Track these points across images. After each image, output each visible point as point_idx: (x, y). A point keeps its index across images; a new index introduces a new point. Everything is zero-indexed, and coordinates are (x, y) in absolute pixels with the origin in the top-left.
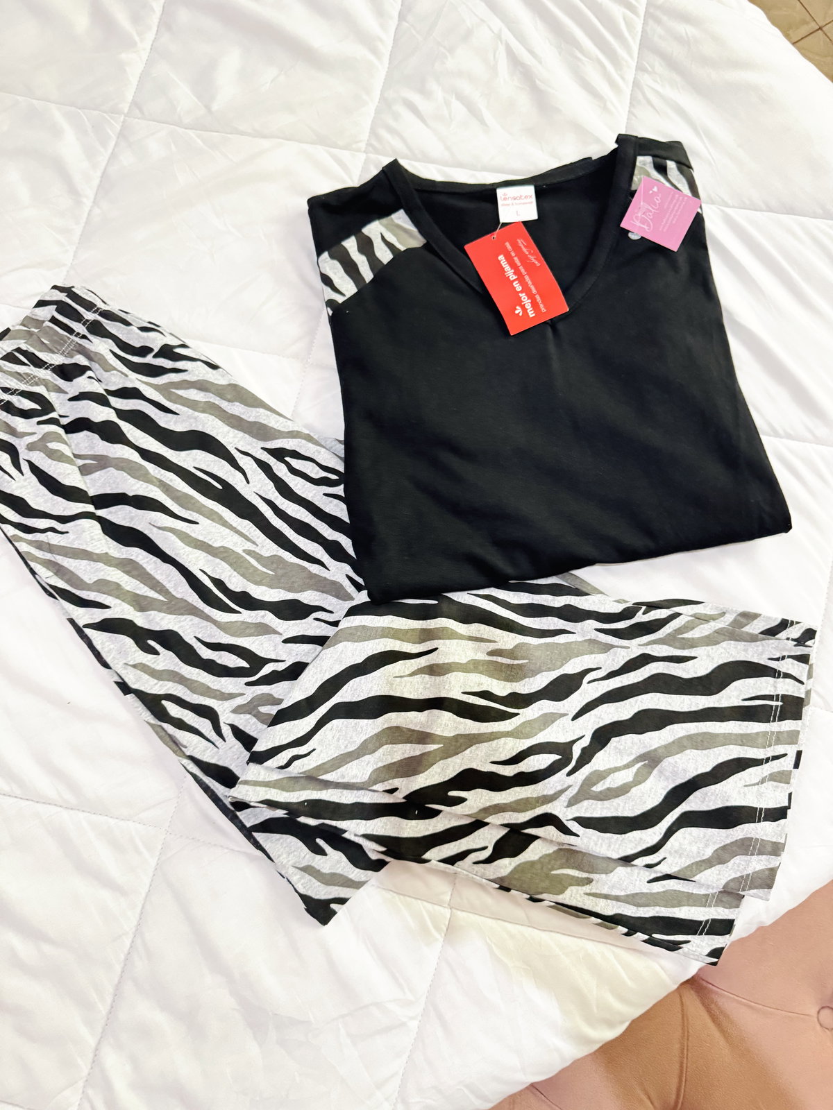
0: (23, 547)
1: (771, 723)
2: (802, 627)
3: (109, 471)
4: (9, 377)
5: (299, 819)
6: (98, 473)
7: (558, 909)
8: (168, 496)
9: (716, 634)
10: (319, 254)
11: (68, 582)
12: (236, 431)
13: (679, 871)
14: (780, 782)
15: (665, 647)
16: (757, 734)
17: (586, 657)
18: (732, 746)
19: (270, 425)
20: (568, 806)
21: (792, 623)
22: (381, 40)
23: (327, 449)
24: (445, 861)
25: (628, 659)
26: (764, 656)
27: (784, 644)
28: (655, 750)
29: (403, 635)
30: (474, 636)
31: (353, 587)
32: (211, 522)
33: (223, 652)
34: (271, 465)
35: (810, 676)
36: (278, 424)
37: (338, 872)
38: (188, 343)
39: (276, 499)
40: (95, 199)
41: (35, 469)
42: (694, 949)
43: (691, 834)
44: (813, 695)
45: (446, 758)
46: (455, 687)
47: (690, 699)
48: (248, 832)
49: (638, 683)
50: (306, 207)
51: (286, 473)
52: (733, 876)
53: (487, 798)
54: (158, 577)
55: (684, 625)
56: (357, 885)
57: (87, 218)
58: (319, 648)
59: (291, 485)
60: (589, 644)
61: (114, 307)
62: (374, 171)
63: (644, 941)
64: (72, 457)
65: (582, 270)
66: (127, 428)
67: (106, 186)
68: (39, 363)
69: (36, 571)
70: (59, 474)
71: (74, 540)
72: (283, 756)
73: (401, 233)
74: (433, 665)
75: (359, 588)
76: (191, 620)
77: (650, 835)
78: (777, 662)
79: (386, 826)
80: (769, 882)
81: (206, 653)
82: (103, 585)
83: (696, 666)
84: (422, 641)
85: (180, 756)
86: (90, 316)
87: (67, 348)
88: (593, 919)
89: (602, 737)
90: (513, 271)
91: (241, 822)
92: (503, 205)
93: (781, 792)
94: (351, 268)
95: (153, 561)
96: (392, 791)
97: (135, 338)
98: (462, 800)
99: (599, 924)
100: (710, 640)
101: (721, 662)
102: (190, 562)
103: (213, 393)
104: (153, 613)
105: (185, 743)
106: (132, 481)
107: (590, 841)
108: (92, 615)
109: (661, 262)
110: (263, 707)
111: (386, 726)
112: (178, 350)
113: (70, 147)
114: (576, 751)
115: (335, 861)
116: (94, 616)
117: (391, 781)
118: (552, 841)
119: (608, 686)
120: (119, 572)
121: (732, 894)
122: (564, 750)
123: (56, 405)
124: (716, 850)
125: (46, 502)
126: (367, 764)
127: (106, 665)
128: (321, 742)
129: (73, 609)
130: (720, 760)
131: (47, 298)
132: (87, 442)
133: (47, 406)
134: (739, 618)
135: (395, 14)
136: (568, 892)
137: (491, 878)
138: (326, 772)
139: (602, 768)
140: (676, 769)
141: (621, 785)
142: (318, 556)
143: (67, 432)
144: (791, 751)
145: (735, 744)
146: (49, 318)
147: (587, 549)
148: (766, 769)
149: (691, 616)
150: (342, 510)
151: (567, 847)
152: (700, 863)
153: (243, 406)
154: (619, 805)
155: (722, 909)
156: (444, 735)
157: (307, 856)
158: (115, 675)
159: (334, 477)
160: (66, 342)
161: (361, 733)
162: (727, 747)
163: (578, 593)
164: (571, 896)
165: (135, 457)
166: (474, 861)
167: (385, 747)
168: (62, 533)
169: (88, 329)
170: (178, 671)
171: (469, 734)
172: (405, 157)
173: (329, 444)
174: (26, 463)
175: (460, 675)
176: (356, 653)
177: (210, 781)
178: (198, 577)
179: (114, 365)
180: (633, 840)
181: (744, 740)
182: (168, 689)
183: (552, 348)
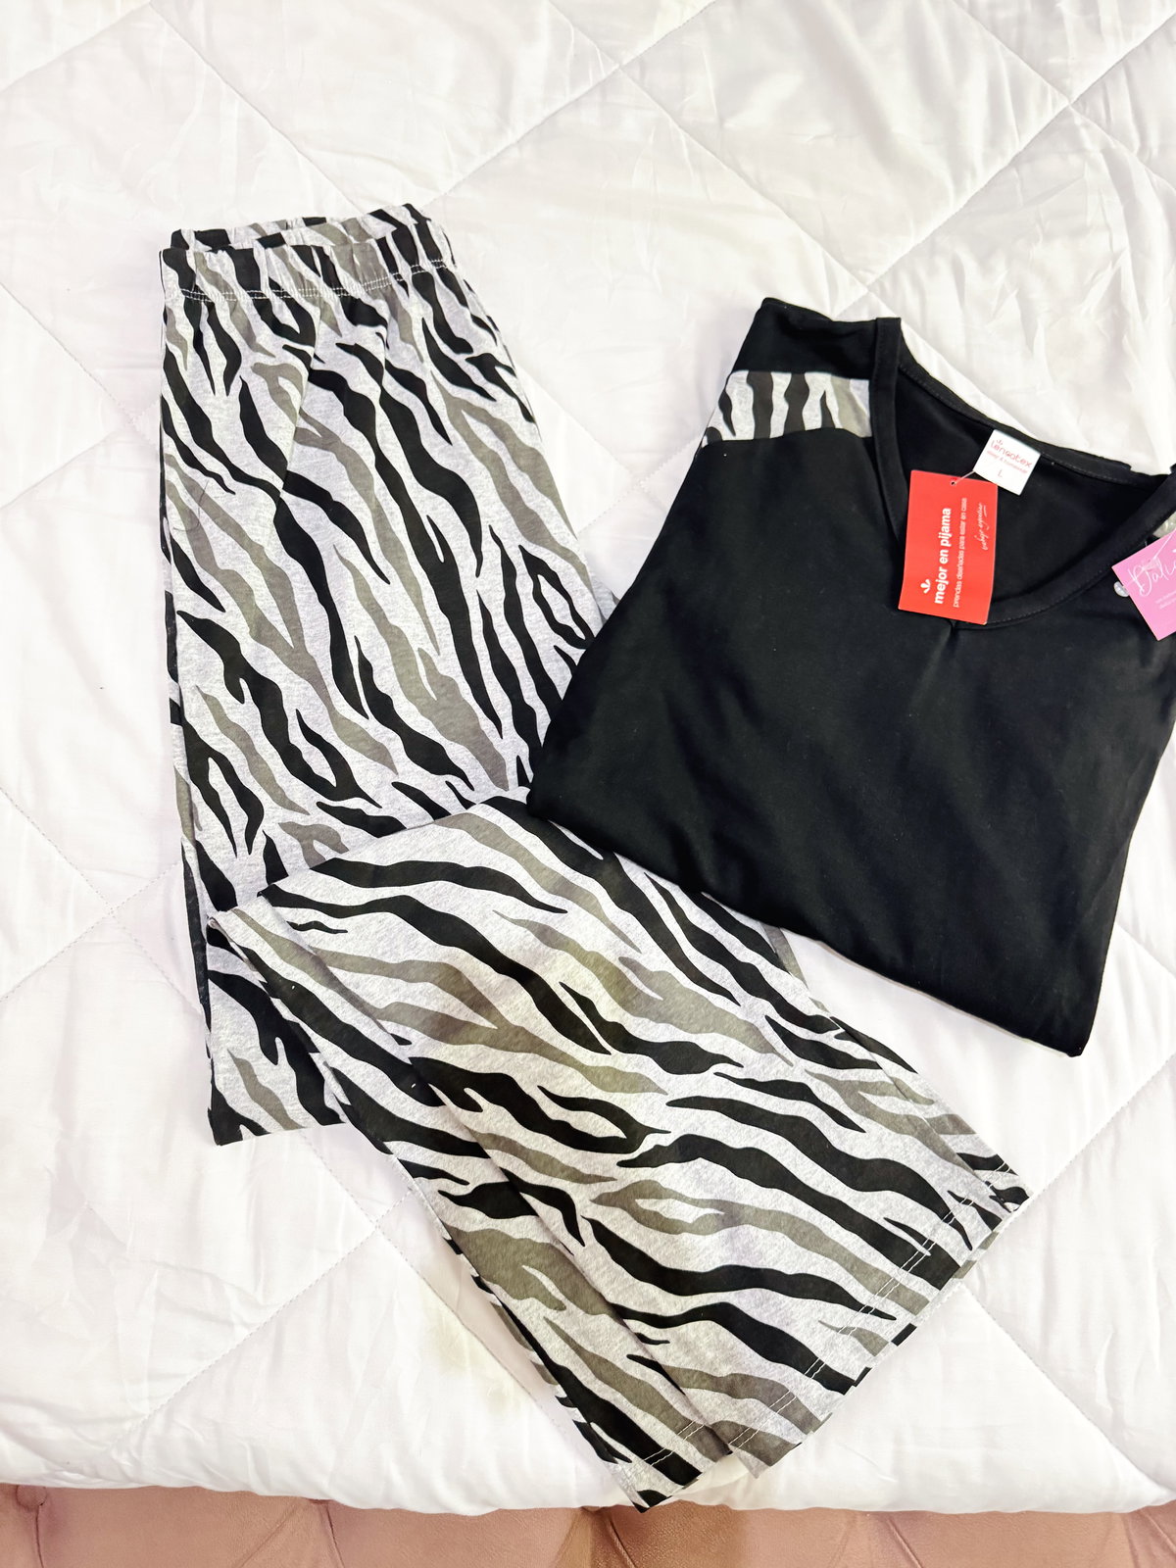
0: (172, 476)
1: (901, 1270)
2: (1014, 1181)
3: (328, 455)
4: (288, 274)
5: (272, 999)
6: (315, 449)
7: (501, 1315)
8: (376, 528)
9: (905, 1120)
10: (737, 367)
11: (195, 549)
12: (504, 508)
13: (674, 1369)
14: (865, 1346)
15: (836, 1094)
16: (877, 1270)
17: (734, 1042)
18: (836, 1264)
19: (548, 526)
20: (594, 1201)
21: (1005, 1168)
22: (974, 175)
23: (594, 597)
24: (407, 1165)
25: (782, 1078)
26: (945, 1185)
27: (979, 1186)
28: (742, 1206)
29: (537, 869)
30: (619, 927)
31: (516, 776)
32: (404, 591)
33: (316, 749)
34: (518, 573)
35: (985, 1245)
36: (557, 531)
37: (276, 1092)
38: (517, 371)
39: (496, 614)
40: (522, 138)
41: (245, 397)
42: (629, 1474)
43: (717, 1334)
44: (974, 1270)
45: (491, 1047)
46: (558, 971)
47: (823, 1176)
48: (204, 975)
49: (775, 1114)
50: (758, 305)
51: (527, 594)
52: (735, 1419)
53: (506, 1126)
54: (302, 615)
55: (876, 1083)
56: (288, 1124)
57: (499, 154)
58: (430, 819)
59: (525, 611)
60: (747, 1030)
61: (460, 273)
62: (865, 316)
63: (578, 1424)
64: (298, 412)
65: (1034, 588)
66: (382, 420)
67: (545, 132)
68: (332, 280)
69: (168, 513)
70: (270, 420)
71: (237, 506)
72: (305, 914)
73: (849, 409)
74: (549, 928)
75: (522, 780)
76: (306, 688)
77: (669, 1303)
78: (957, 1203)
79: (368, 1077)
80: (772, 1457)
81: (296, 737)
82: (233, 581)
83: (857, 1141)
84: (556, 893)
85: (186, 835)
86: (426, 264)
87: (375, 284)
88: (534, 1355)
89: (690, 1148)
90: (950, 535)
91: (204, 958)
92: (989, 452)
93: (859, 1359)
94: (762, 409)
95: (308, 591)
96: (402, 1041)
97: (461, 327)
98: (477, 1108)
99: (537, 1366)
100: (894, 1123)
101: (890, 1157)
102: (349, 620)
103: (507, 446)
104: (268, 650)
105: (202, 824)
106: (347, 483)
107: (593, 1259)
108: (198, 606)
109: (1133, 641)
110: (320, 844)
111: (446, 961)
112: (500, 371)
113: (533, 62)
114: (648, 1143)
115: (281, 1077)
116: (199, 610)
117: (408, 1029)
118: (547, 1229)
119: (736, 1094)
120: (262, 578)
121: (719, 1440)
122: (634, 1131)
123: (319, 341)
124: (735, 1375)
125: (233, 442)
126: (395, 991)
127: (174, 673)
128: (358, 928)
129: (181, 584)
130: (810, 1271)
131: (392, 213)
132: (326, 406)
133: (307, 334)
134: (946, 1119)
135: (1010, 154)
136: (527, 1302)
137: (448, 1223)
138: (341, 967)
139: (665, 1184)
140: (751, 1246)
141: (674, 1220)
142: (500, 714)
143: (310, 379)
144: (904, 1318)
145: (842, 1265)
146: (379, 236)
147: (820, 917)
148: (859, 1320)
149: (891, 1078)
150: (564, 678)
151: (560, 1247)
152: (705, 1377)
153: (531, 483)
154: (656, 1241)
155: (695, 1449)
156: (507, 1017)
157: (253, 1050)
158: (177, 692)
159: (580, 634)
160: (379, 276)
161: (412, 949)
162: (830, 1260)
163: (775, 960)
164: (527, 1310)
165: (369, 459)
166: (442, 1189)
167: (429, 984)
168: (227, 490)
169: (414, 277)
170: (252, 737)
171: (535, 1037)
172: (911, 323)
173: (600, 592)
174: (241, 383)
175: (573, 961)
176: (468, 852)
177: (201, 888)
178: (348, 644)
179: (416, 339)
180: (645, 1294)
181: (856, 1266)
182: (226, 750)
183: (936, 654)
